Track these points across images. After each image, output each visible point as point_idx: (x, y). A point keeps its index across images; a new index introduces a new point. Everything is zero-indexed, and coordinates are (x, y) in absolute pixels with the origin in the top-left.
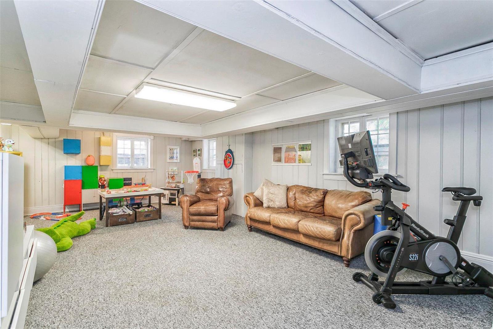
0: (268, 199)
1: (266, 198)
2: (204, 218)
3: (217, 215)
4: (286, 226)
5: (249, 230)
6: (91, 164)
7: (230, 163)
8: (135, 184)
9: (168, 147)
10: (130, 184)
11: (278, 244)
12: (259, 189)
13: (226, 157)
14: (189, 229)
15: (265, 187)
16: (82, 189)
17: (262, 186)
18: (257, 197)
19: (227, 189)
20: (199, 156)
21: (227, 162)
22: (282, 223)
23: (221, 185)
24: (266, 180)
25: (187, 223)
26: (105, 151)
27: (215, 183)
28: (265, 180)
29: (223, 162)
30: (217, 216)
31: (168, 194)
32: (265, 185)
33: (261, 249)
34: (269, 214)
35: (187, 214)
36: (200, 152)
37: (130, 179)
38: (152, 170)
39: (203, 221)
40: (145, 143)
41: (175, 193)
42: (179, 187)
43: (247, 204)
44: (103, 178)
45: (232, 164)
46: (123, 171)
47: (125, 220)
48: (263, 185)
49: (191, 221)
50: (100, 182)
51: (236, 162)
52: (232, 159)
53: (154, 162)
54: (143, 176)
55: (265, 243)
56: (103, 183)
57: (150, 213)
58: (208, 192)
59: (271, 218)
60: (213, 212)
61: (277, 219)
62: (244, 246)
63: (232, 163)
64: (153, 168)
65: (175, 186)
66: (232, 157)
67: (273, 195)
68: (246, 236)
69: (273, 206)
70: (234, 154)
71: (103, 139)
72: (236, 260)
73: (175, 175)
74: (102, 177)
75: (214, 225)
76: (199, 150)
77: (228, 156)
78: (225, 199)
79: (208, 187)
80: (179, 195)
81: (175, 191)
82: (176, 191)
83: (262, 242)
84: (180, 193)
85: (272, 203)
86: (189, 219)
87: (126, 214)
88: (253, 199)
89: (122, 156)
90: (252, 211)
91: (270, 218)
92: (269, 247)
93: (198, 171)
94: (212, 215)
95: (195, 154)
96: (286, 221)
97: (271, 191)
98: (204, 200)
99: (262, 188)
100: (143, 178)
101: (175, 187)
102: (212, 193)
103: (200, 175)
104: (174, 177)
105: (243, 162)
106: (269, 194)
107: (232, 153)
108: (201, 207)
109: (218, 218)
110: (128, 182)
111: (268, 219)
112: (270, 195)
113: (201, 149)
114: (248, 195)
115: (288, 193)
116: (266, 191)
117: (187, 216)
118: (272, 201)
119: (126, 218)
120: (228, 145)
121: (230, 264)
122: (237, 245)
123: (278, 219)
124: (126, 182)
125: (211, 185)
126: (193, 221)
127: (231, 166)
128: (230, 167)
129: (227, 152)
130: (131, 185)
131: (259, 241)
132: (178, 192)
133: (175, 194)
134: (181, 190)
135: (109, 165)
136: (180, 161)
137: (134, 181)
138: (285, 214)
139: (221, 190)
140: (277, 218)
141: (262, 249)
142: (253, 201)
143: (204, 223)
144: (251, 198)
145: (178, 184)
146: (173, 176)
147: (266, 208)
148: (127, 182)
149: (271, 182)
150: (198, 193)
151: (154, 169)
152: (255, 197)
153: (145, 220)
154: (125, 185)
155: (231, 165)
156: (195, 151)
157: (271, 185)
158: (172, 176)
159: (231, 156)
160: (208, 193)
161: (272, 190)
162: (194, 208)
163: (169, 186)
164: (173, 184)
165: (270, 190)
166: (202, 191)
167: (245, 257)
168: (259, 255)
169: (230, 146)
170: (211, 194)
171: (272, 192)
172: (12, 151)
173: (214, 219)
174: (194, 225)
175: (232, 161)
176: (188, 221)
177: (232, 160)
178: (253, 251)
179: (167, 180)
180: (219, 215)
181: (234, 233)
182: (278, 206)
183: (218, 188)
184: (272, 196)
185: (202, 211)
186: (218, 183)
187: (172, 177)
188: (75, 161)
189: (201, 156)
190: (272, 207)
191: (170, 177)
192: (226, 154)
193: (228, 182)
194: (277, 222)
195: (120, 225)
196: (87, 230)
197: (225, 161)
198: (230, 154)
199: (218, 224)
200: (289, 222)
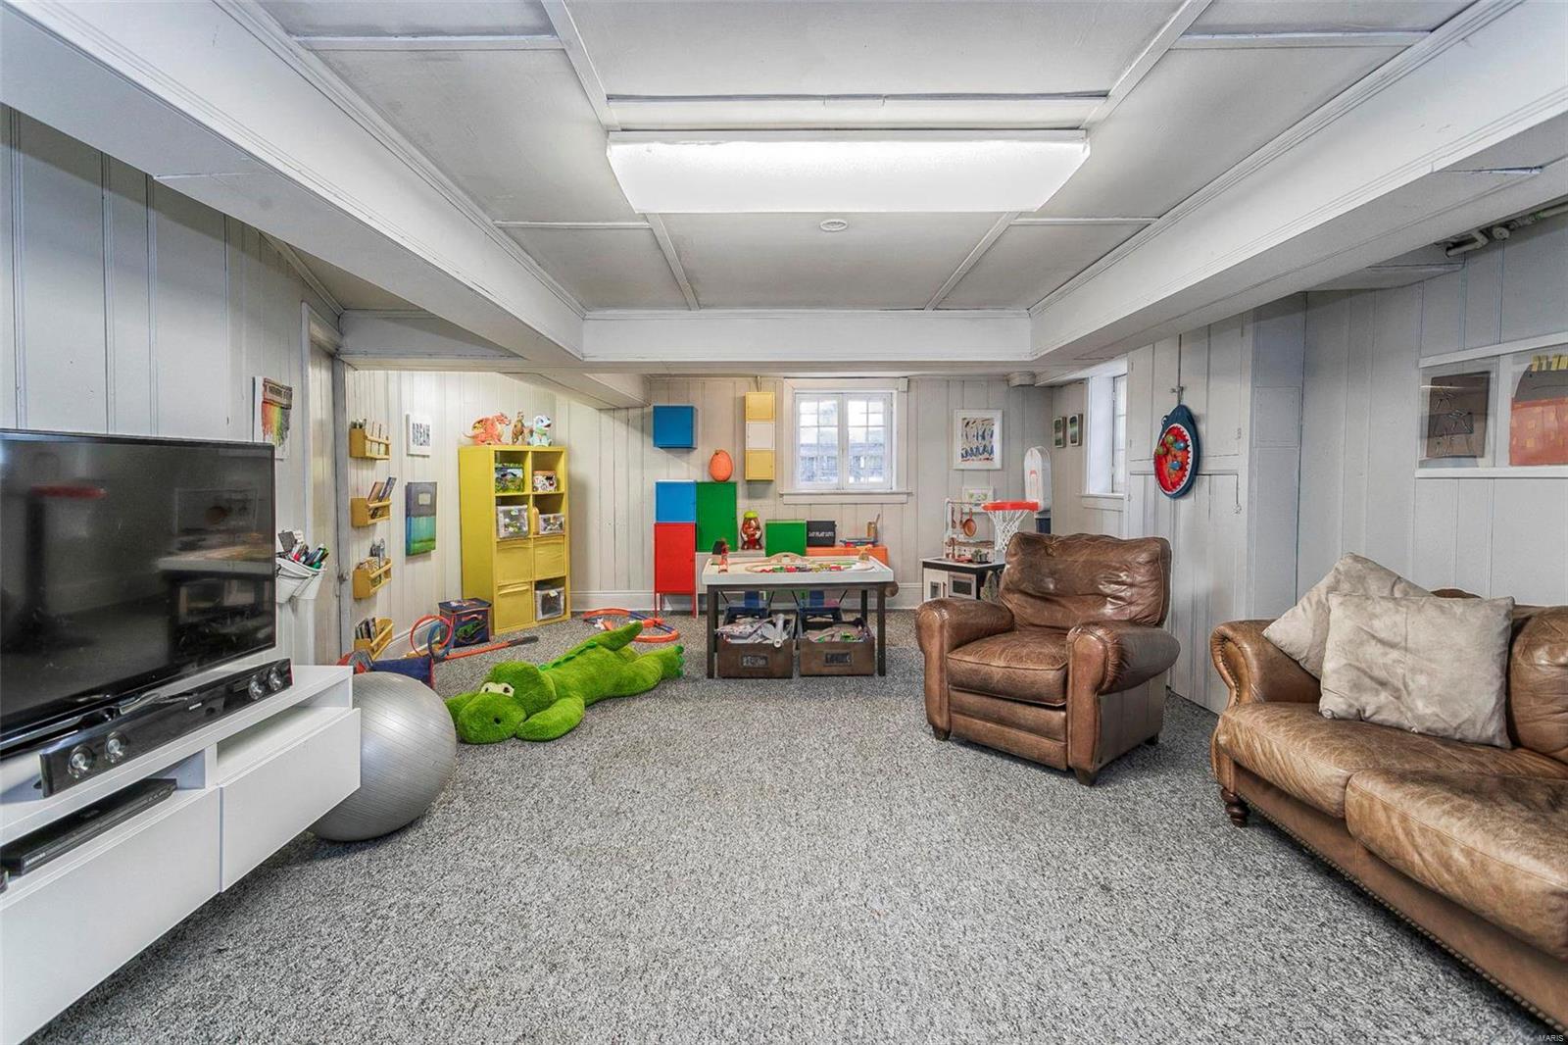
0: (1355, 673)
1: (1345, 661)
2: (1004, 708)
3: (1063, 708)
4: (1456, 890)
5: (1233, 816)
6: (722, 479)
7: (1182, 468)
8: (847, 544)
9: (959, 415)
10: (829, 543)
11: (1397, 975)
12: (1304, 609)
13: (1163, 444)
14: (952, 741)
15: (1340, 599)
16: (696, 550)
17: (1324, 591)
18: (1285, 650)
19: (1134, 590)
20: (1072, 442)
21: (1170, 467)
22: (1427, 856)
23: (1109, 567)
24: (1356, 558)
25: (941, 716)
26: (759, 437)
27: (1082, 557)
28: (1349, 561)
29: (1151, 467)
30: (1063, 714)
31: (944, 585)
32: (1345, 587)
33: (1252, 971)
34: (1343, 772)
35: (941, 681)
36: (1076, 429)
37: (831, 526)
38: (904, 498)
39: (1001, 721)
40: (884, 404)
41: (968, 581)
42: (987, 562)
43: (1229, 678)
44: (755, 519)
45: (1188, 473)
46: (810, 500)
47: (761, 662)
48: (1333, 589)
49: (956, 712)
50: (745, 533)
51: (1209, 465)
52: (1190, 449)
53: (912, 468)
54: (867, 515)
55: (1304, 931)
56: (753, 535)
57: (845, 651)
58: (1050, 594)
59: (1347, 797)
60: (1044, 691)
61: (1389, 818)
62: (1157, 916)
63: (1189, 467)
64: (904, 490)
65: (970, 557)
66: (1190, 443)
67: (1395, 654)
68: (1202, 849)
69: (1389, 716)
70: (1202, 428)
71: (754, 399)
72: (1054, 1002)
73: (973, 518)
74: (751, 515)
75: (1049, 747)
76: (1073, 420)
77: (1171, 438)
78: (1100, 638)
79: (1052, 574)
80: (982, 589)
81: (968, 575)
82: (974, 577)
83: (1286, 918)
84: (986, 584)
85: (1384, 697)
86: (949, 703)
87: (767, 644)
88: (1257, 655)
89: (813, 453)
90: (1239, 725)
91: (1344, 794)
92: (1317, 978)
93: (1036, 504)
94: (1037, 701)
95: (1061, 435)
96: (1457, 855)
97: (1382, 626)
98: (1032, 629)
99: (1319, 602)
100: (870, 523)
101: (970, 561)
102: (1063, 601)
103: (1049, 519)
104: (972, 524)
105: (1241, 462)
106: (1362, 643)
107: (1191, 428)
108: (995, 662)
109: (1066, 720)
110: (822, 534)
111: (1334, 795)
112: (1373, 651)
113: (1081, 416)
114: (1230, 633)
115: (1519, 658)
116: (1342, 621)
117: (941, 689)
118: (1383, 684)
119: (765, 658)
120: (1174, 391)
121: (1006, 1018)
122: (1122, 892)
123: (1395, 821)
124: (817, 533)
125: (1060, 567)
126: (963, 711)
127: (1183, 484)
128: (1179, 488)
129: (1168, 420)
130: (833, 545)
131: (1268, 904)
132: (981, 581)
133: (970, 585)
134: (990, 572)
135: (772, 481)
136: (1003, 465)
137: (844, 533)
138: (1458, 801)
139: (1108, 591)
140: (1386, 808)
141: (1262, 975)
142: (1255, 670)
143: (1007, 729)
144: (1248, 648)
145: (984, 551)
146: (968, 520)
147: (1337, 720)
148: (819, 535)
149: (1390, 574)
150: (1010, 596)
151: (908, 494)
152: (1271, 649)
153: (826, 671)
154: (813, 543)
155: (1185, 480)
156: (1060, 425)
157: (1386, 593)
158: (964, 521)
159: (1188, 437)
160: (1046, 598)
161: (1388, 620)
162: (967, 661)
163: (953, 556)
164: (967, 549)
165: (1376, 623)
166: (1022, 587)
167: (1120, 1003)
168: (1220, 1022)
169: (1185, 394)
170: (1060, 605)
171: (1383, 635)
172: (547, 445)
173: (1048, 723)
174: (966, 728)
175: (1190, 461)
176: (945, 708)
177: (1191, 455)
178: (1194, 971)
179: (950, 533)
180: (1069, 708)
181: (1147, 810)
182: (1428, 724)
183: (1093, 582)
184: (1385, 654)
185: (997, 677)
186: (1094, 558)
187: (967, 525)
188: (686, 470)
189: (1080, 444)
190: (1381, 725)
191: (958, 522)
192: (1163, 431)
193: (1143, 557)
194: (1389, 838)
195: (748, 678)
196: (645, 681)
197: (1159, 460)
198: (1183, 429)
199: (1067, 745)
200: (1484, 870)
